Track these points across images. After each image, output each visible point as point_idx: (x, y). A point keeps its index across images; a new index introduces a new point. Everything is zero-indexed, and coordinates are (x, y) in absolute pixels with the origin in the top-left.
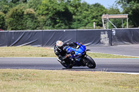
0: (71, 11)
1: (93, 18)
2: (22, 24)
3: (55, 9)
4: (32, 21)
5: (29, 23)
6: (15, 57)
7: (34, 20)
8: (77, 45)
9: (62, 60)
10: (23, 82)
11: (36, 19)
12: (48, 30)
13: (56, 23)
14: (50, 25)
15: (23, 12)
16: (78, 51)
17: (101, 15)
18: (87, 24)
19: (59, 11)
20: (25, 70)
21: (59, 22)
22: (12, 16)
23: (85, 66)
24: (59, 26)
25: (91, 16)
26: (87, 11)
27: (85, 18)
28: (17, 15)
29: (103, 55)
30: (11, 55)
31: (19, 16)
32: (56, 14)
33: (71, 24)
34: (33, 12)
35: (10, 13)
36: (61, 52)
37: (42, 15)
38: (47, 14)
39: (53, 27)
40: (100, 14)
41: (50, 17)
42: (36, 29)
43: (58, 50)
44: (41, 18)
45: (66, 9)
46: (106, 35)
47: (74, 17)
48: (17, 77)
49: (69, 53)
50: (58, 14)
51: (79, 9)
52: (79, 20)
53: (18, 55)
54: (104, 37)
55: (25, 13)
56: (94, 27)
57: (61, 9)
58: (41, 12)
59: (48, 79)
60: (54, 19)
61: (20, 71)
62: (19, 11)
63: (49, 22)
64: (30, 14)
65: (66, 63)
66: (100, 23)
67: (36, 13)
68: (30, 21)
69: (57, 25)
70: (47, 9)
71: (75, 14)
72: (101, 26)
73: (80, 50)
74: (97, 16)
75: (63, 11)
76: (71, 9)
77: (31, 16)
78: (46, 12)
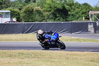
0: (67, 8)
1: (83, 13)
2: (32, 18)
3: (56, 7)
4: (39, 16)
5: (37, 17)
6: (27, 42)
7: (41, 15)
8: (52, 33)
9: (42, 44)
10: (32, 59)
11: (42, 14)
12: (50, 22)
13: (56, 17)
14: (52, 18)
15: (33, 9)
16: (53, 37)
17: (88, 12)
18: (78, 18)
19: (58, 9)
20: (34, 51)
21: (58, 17)
22: (25, 12)
23: (58, 47)
24: (59, 19)
25: (81, 12)
26: (79, 8)
27: (77, 14)
28: (29, 11)
29: (90, 40)
30: (24, 40)
31: (30, 12)
32: (56, 10)
33: (67, 18)
34: (40, 9)
35: (23, 10)
36: (41, 38)
37: (47, 11)
38: (50, 10)
39: (55, 20)
40: (87, 10)
41: (52, 13)
42: (42, 21)
43: (39, 36)
44: (46, 14)
45: (64, 7)
46: (92, 26)
47: (69, 13)
48: (29, 56)
49: (47, 39)
50: (58, 10)
51: (73, 7)
52: (72, 15)
53: (29, 40)
54: (90, 27)
55: (34, 10)
56: (84, 20)
57: (60, 7)
58: (45, 9)
59: (51, 58)
60: (55, 14)
61: (31, 51)
62: (30, 8)
63: (51, 16)
64: (37, 11)
65: (45, 45)
66: (88, 17)
67: (42, 10)
68: (38, 16)
69: (57, 19)
70: (50, 7)
71: (70, 11)
72: (89, 19)
73: (54, 36)
74: (86, 12)
75: (62, 8)
76: (67, 7)
77: (39, 12)
78: (50, 9)
